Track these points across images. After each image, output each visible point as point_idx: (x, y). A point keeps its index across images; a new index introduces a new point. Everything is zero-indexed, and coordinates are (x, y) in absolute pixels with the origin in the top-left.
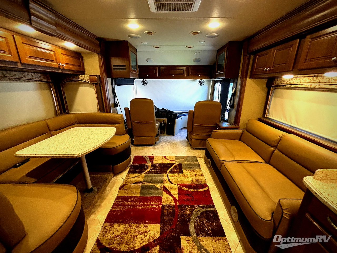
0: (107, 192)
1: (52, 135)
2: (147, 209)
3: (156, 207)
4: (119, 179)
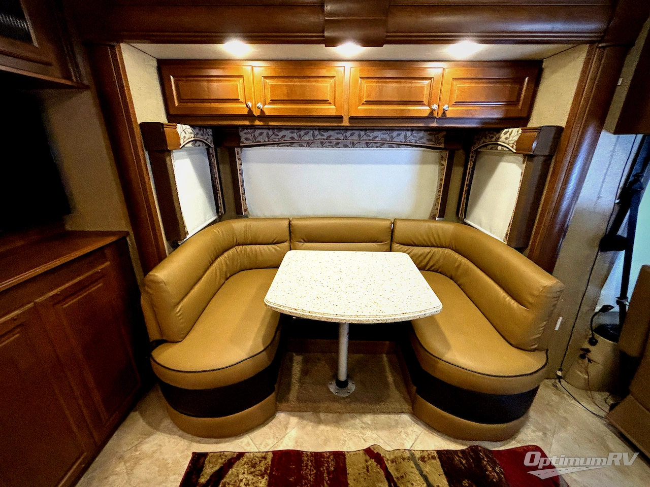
0: (358, 421)
1: (391, 250)
4: (407, 434)
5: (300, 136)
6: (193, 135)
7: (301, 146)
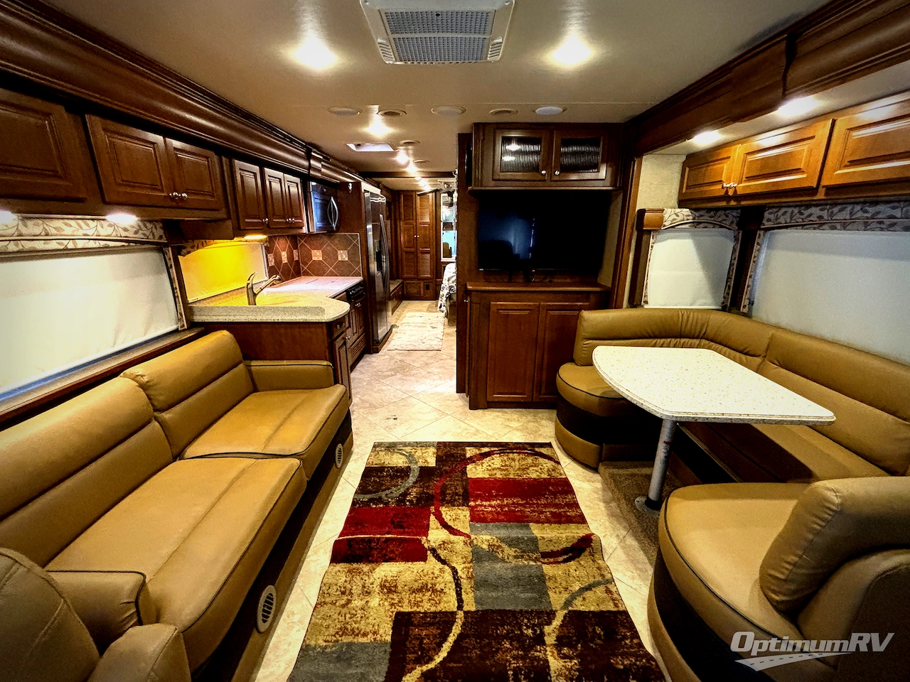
2: (499, 495)
3: (482, 501)
5: (832, 214)
6: (691, 217)
7: (833, 228)
